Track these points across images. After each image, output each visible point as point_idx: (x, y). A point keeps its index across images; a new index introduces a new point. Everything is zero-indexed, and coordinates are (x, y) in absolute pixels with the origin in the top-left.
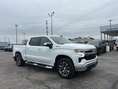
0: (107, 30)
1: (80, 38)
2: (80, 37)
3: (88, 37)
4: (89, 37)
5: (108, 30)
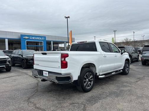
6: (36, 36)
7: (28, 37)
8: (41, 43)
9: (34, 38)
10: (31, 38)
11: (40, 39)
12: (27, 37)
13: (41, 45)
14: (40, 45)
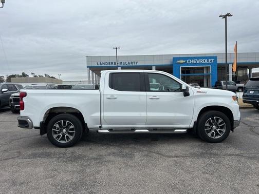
0: (99, 64)
1: (24, 75)
2: (23, 73)
3: (44, 76)
4: (46, 75)
5: (101, 64)
6: (198, 58)
7: (184, 60)
8: (208, 68)
9: (194, 61)
10: (189, 61)
11: (206, 61)
12: (182, 61)
13: (207, 73)
14: (205, 72)
